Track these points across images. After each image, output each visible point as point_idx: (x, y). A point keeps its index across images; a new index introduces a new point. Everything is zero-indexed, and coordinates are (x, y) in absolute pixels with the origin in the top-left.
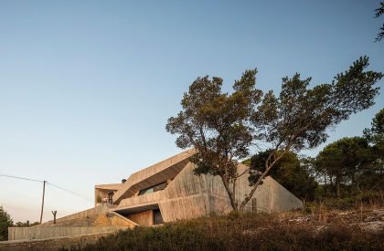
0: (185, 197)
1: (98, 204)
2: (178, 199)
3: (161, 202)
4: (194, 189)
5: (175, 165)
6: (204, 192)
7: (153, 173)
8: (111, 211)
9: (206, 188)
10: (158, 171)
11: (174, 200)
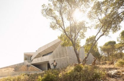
0: (59, 58)
1: (25, 61)
2: (56, 59)
3: (50, 60)
4: (63, 55)
5: (55, 44)
6: (67, 56)
7: (47, 48)
8: (29, 64)
9: (68, 54)
10: (49, 47)
11: (55, 59)
